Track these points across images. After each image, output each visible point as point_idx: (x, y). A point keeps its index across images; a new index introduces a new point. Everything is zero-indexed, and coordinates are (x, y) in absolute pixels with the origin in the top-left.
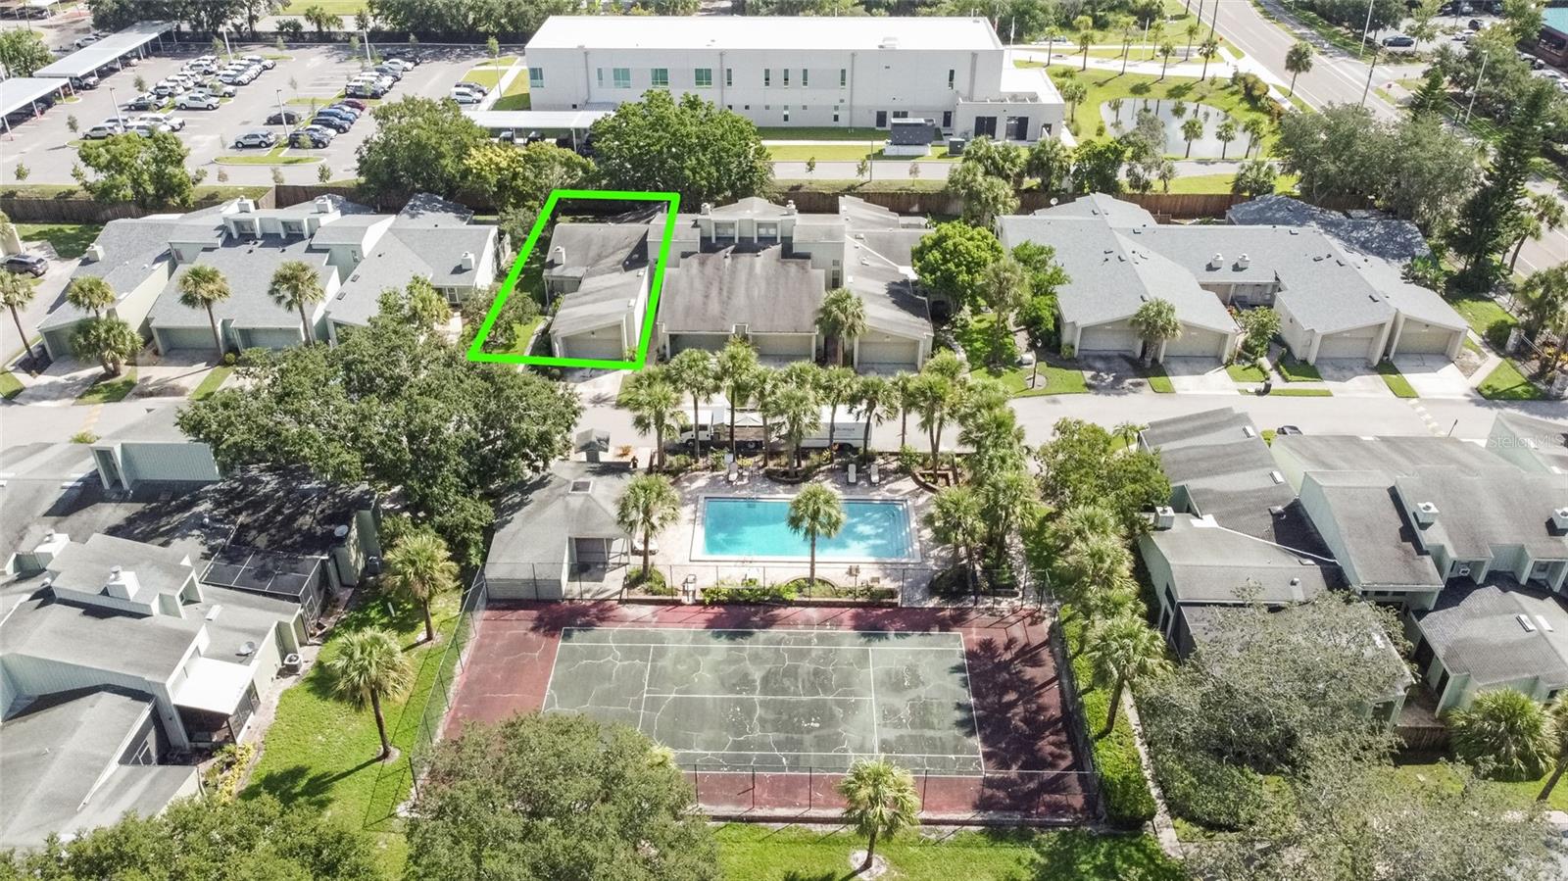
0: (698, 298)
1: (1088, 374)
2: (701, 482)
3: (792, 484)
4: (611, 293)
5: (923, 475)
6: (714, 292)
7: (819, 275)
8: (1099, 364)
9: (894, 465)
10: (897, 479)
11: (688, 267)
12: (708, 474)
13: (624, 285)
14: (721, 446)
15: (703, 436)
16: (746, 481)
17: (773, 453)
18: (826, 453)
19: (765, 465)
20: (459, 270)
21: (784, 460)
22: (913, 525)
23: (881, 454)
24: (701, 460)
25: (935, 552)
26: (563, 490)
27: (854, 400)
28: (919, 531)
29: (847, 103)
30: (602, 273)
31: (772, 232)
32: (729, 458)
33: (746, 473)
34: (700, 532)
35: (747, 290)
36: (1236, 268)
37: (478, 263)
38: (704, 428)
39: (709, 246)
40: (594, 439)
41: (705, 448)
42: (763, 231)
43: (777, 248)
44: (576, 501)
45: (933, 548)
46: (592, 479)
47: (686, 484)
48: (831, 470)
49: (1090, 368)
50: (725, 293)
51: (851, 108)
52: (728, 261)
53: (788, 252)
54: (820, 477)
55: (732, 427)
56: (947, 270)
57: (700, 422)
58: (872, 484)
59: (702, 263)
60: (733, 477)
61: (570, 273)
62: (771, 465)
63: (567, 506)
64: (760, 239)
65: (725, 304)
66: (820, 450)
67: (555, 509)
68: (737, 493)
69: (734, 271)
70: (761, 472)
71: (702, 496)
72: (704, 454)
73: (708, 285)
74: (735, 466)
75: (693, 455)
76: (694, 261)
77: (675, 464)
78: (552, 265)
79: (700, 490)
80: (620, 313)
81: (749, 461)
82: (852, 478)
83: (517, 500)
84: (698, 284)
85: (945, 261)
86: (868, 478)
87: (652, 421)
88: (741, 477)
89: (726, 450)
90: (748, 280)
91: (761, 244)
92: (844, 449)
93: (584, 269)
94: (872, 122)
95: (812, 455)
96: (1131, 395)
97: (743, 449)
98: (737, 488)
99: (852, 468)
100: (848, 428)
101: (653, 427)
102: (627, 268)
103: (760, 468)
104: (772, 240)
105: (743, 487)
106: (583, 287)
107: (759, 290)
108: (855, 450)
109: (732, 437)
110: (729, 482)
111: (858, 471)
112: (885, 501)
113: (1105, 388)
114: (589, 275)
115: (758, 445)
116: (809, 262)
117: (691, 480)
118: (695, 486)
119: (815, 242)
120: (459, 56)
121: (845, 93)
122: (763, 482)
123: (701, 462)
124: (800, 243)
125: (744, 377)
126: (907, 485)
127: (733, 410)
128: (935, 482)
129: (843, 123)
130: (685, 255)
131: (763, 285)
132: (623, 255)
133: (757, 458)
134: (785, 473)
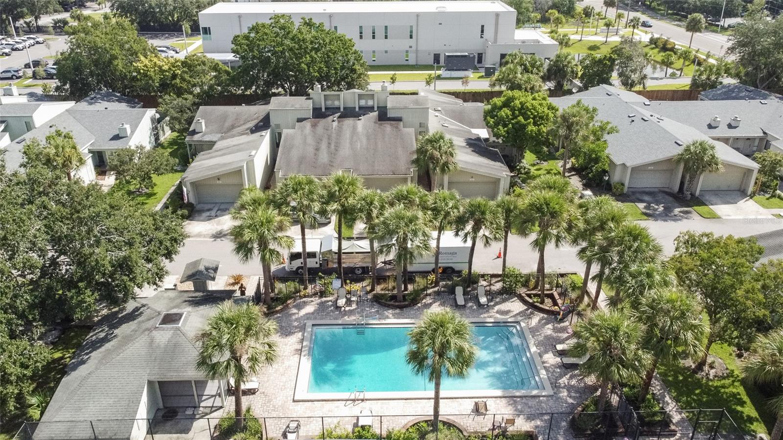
0: (310, 150)
1: (641, 206)
2: (309, 309)
3: (401, 308)
4: (238, 149)
5: (529, 296)
6: (324, 146)
7: (410, 131)
8: (646, 198)
9: (498, 286)
10: (504, 301)
11: (302, 129)
12: (317, 300)
13: (248, 142)
14: (329, 272)
15: (312, 263)
16: (354, 306)
17: (380, 278)
18: (432, 277)
19: (373, 290)
20: (116, 137)
21: (391, 284)
22: (533, 349)
23: (483, 276)
24: (310, 287)
25: (564, 380)
26: (151, 323)
27: (460, 222)
28: (541, 356)
29: (414, 48)
30: (233, 136)
31: (370, 103)
32: (337, 283)
33: (354, 299)
34: (306, 364)
35: (351, 143)
36: (730, 126)
37: (133, 132)
38: (312, 255)
39: (319, 114)
40: (201, 268)
41: (314, 274)
42: (363, 103)
43: (375, 114)
44: (164, 336)
45: (561, 376)
46: (186, 310)
47: (294, 311)
48: (438, 293)
49: (642, 201)
50: (333, 147)
51: (417, 51)
52: (335, 124)
53: (383, 116)
54: (428, 300)
55: (339, 252)
56: (517, 123)
57: (308, 250)
58: (480, 305)
59: (314, 126)
60: (342, 302)
61: (207, 138)
62: (378, 289)
63: (152, 341)
64: (360, 108)
65: (333, 154)
66: (424, 274)
67: (138, 346)
68: (347, 319)
69: (340, 129)
70: (370, 296)
71: (309, 323)
72: (313, 281)
73: (319, 141)
74: (343, 292)
75: (302, 282)
76: (307, 125)
77: (284, 290)
78: (194, 133)
79: (308, 316)
80: (242, 161)
81: (357, 286)
82: (461, 300)
83: (102, 335)
84: (310, 140)
85: (515, 117)
86: (476, 299)
87: (256, 245)
88: (349, 302)
89: (334, 276)
90: (352, 137)
91: (361, 112)
92: (448, 272)
93: (219, 135)
94: (431, 61)
95: (417, 279)
96: (685, 221)
97: (351, 275)
98: (346, 313)
99: (459, 290)
100: (453, 252)
101: (256, 251)
102: (253, 131)
103: (368, 293)
104: (371, 109)
105: (351, 312)
106: (216, 147)
107: (361, 143)
108: (459, 273)
109: (339, 263)
110: (338, 308)
111: (465, 293)
112: (497, 323)
113: (659, 215)
114: (222, 138)
115: (365, 270)
116: (402, 123)
117: (299, 307)
118: (303, 312)
119: (405, 108)
120: (167, 37)
121: (412, 42)
122: (372, 306)
123: (310, 289)
124: (393, 108)
125: (351, 201)
126: (515, 306)
127: (340, 239)
128: (542, 302)
129: (412, 62)
130: (300, 120)
131: (364, 141)
132: (251, 124)
133: (365, 283)
134: (394, 298)
